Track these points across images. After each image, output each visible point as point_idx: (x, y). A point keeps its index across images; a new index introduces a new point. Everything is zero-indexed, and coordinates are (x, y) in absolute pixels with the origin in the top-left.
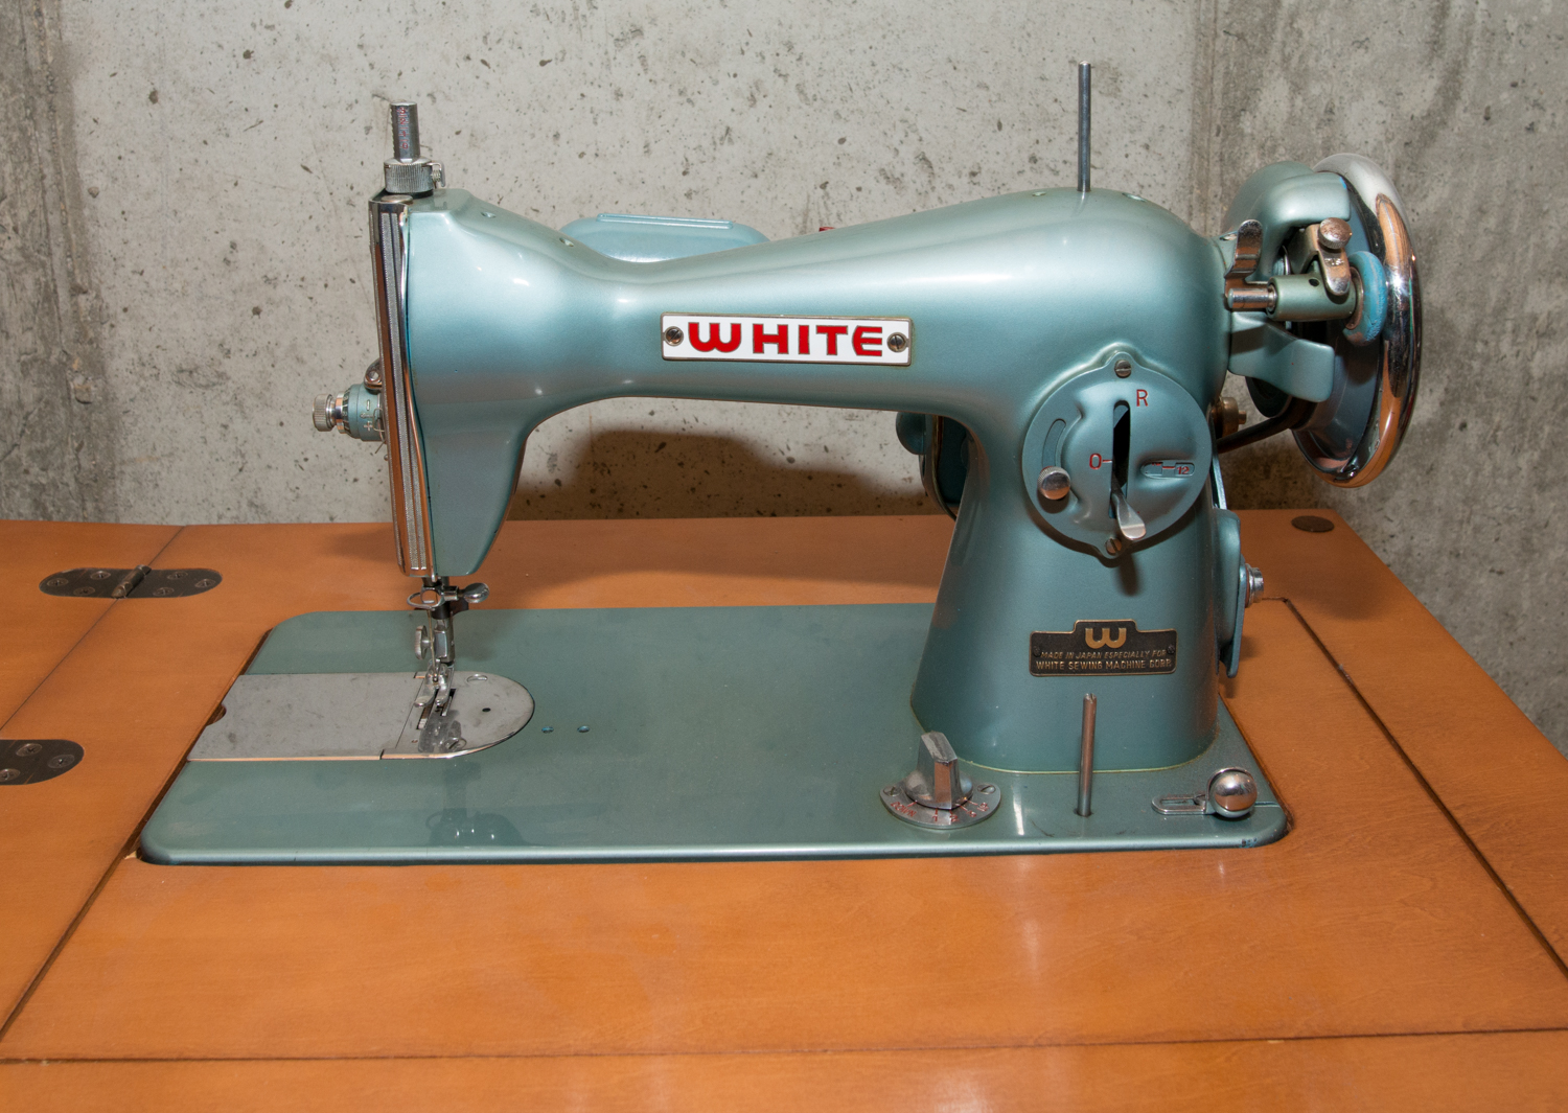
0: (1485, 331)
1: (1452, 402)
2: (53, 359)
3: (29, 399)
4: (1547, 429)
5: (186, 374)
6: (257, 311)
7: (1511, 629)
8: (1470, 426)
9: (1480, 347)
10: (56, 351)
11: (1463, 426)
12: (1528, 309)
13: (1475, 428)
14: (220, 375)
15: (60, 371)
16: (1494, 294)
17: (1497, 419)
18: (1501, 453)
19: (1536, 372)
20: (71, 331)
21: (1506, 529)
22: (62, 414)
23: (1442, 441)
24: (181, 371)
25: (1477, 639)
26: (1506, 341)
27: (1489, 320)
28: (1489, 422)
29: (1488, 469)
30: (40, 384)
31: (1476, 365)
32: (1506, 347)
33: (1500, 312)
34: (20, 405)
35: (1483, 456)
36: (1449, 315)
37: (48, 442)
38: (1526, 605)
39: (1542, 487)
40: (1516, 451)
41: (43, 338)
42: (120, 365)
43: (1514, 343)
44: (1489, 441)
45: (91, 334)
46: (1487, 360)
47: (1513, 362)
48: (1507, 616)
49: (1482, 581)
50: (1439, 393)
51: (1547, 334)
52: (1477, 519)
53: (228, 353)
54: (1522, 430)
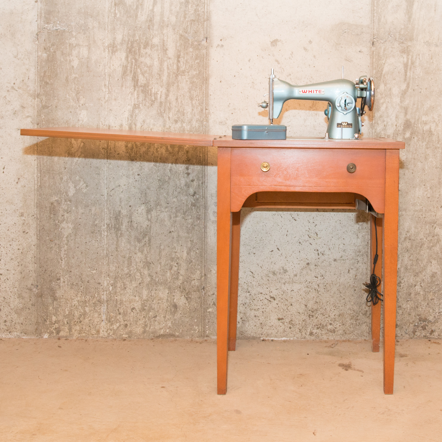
0: (416, 123)
1: (412, 134)
2: (201, 120)
3: (197, 126)
4: (427, 139)
5: (221, 123)
6: (232, 114)
7: (425, 172)
8: (415, 138)
9: (415, 125)
10: (202, 119)
11: (414, 138)
12: (422, 120)
13: (416, 138)
14: (226, 123)
15: (202, 122)
16: (417, 117)
17: (419, 137)
18: (420, 143)
19: (425, 130)
20: (205, 115)
21: (422, 155)
22: (201, 128)
23: (411, 140)
24: (220, 122)
25: (419, 173)
26: (420, 124)
27: (417, 121)
28: (418, 137)
29: (418, 145)
30: (199, 124)
31: (415, 128)
32: (419, 125)
33: (418, 120)
34: (195, 127)
35: (417, 143)
36: (410, 120)
37: (199, 133)
38: (426, 168)
39: (427, 148)
40: (423, 142)
41: (200, 117)
42: (211, 121)
43: (421, 125)
44: (418, 140)
45: (207, 116)
46: (417, 127)
47: (421, 128)
48: (423, 170)
49: (419, 163)
50: (410, 133)
51: (426, 124)
52: (417, 153)
53: (227, 120)
54: (423, 139)
